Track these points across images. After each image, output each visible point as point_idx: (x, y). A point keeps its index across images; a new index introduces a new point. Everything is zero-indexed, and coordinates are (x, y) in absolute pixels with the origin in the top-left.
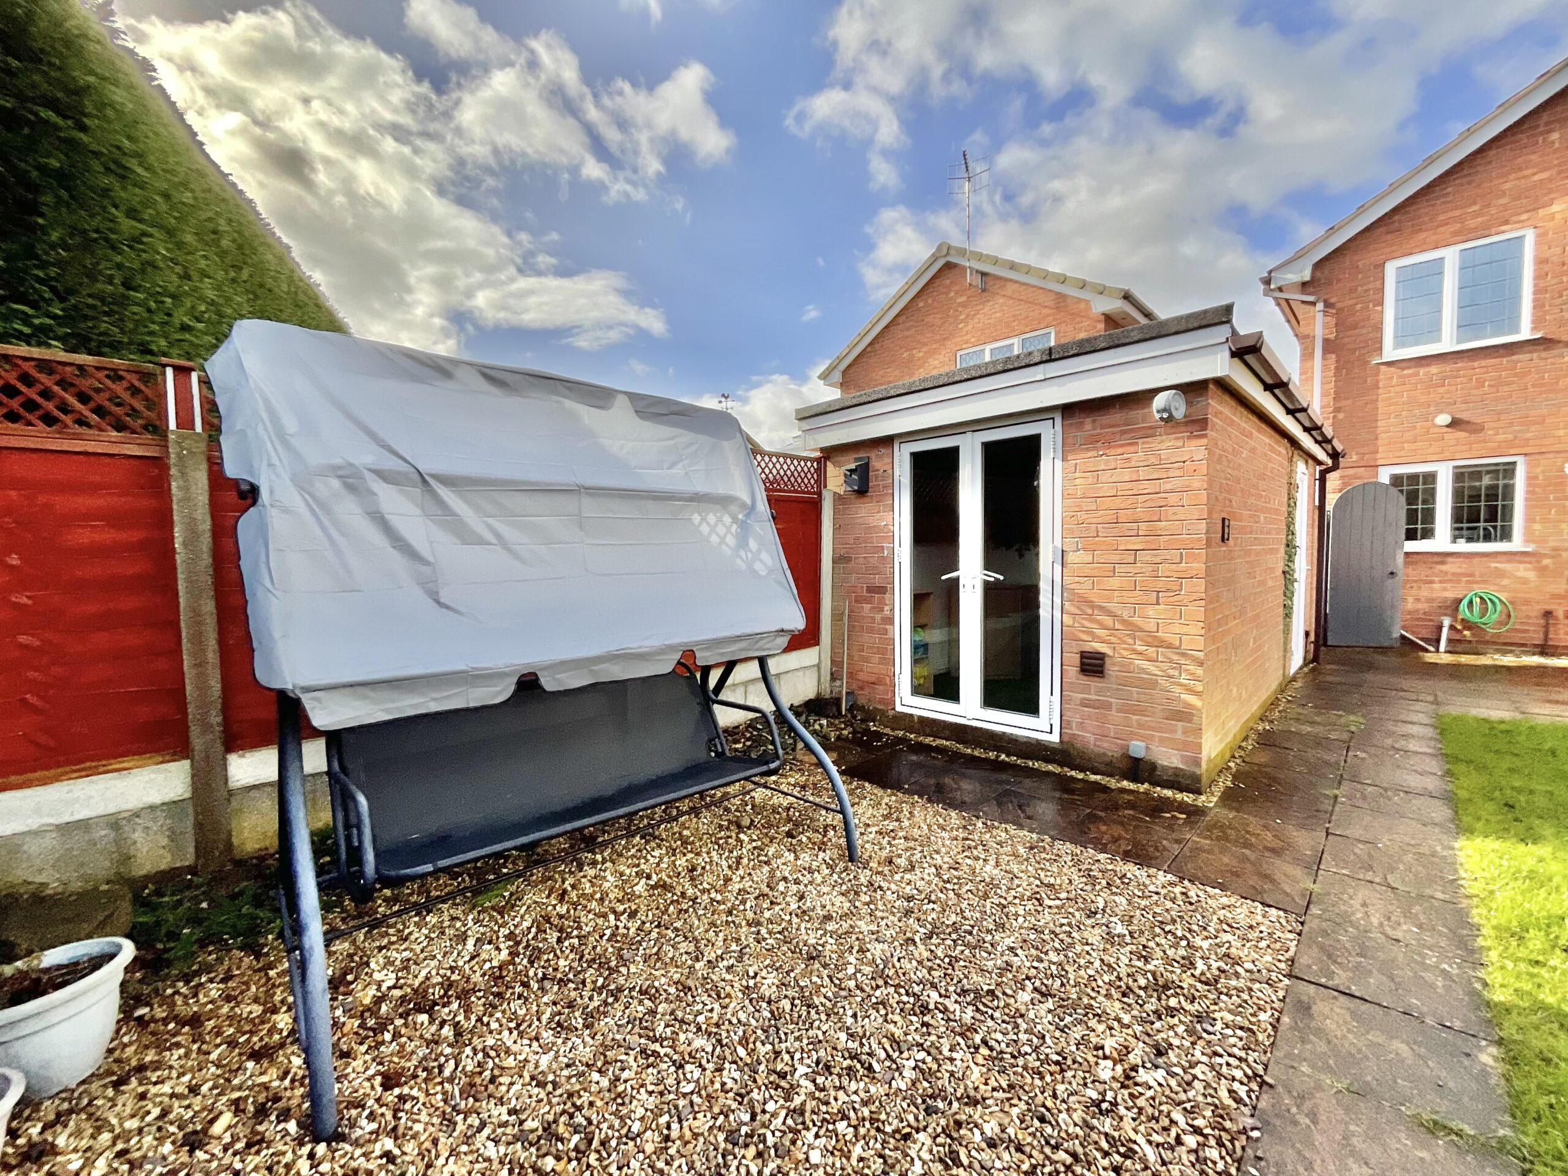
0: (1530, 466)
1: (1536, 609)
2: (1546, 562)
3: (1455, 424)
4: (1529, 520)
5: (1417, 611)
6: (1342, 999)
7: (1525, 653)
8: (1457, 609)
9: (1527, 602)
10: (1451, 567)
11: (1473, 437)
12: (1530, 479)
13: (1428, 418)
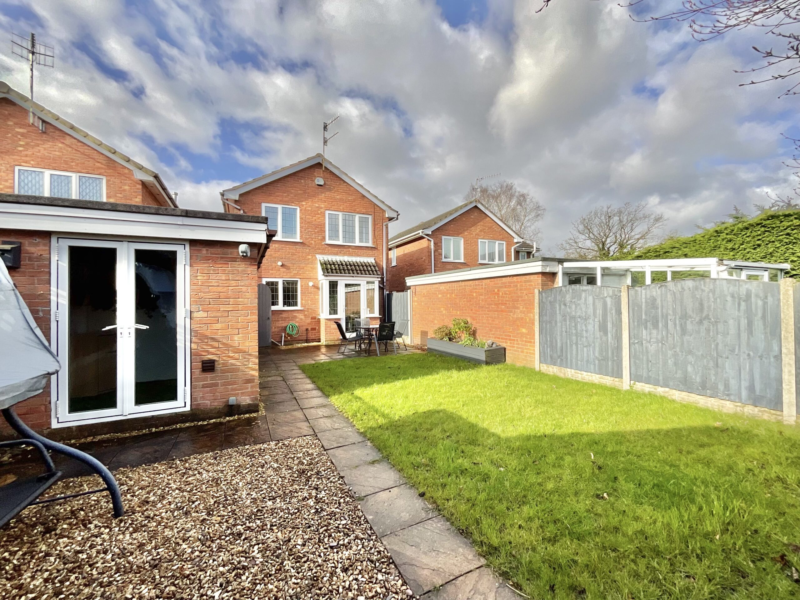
0: (301, 283)
1: (304, 328)
2: (306, 313)
3: (282, 266)
4: (302, 299)
5: (276, 331)
6: (339, 449)
7: (303, 343)
8: (286, 330)
9: (302, 326)
10: (284, 315)
11: (288, 271)
12: (302, 286)
13: (275, 262)
